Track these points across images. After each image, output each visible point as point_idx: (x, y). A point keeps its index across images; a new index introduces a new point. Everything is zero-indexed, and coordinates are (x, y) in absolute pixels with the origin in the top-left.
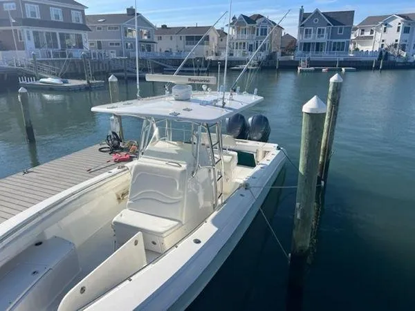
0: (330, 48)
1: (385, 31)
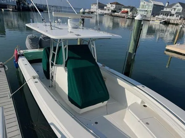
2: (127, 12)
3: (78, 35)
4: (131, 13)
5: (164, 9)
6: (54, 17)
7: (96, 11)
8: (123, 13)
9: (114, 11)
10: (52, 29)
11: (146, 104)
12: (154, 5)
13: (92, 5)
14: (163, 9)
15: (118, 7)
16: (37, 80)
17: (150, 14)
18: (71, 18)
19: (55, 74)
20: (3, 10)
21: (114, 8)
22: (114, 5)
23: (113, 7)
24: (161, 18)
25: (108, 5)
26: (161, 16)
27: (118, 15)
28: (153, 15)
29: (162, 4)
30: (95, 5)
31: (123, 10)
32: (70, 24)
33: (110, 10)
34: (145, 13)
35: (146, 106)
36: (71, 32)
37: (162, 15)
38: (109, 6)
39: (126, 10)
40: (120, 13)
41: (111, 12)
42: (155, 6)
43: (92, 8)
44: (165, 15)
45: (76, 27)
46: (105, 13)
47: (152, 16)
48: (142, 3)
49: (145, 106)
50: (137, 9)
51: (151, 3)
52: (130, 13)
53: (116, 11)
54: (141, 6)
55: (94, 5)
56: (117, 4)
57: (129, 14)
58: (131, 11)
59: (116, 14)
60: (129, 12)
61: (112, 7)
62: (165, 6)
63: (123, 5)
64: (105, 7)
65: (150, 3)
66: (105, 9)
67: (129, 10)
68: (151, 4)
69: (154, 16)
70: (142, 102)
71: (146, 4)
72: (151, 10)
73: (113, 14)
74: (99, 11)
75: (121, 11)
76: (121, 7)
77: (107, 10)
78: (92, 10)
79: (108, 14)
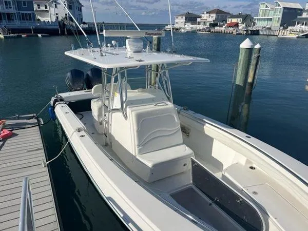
0: (20, 18)
1: (56, 7)
2: (237, 25)
3: (140, 61)
4: (244, 26)
5: (304, 13)
6: (105, 37)
7: (183, 26)
8: (230, 26)
9: (214, 25)
10: (102, 56)
11: (254, 166)
12: (284, 8)
13: (177, 18)
14: (301, 14)
15: (220, 18)
16: (83, 133)
17: (279, 24)
18: (129, 38)
19: (111, 125)
21: (214, 19)
22: (214, 15)
23: (212, 18)
24: (298, 30)
25: (203, 15)
26: (298, 27)
27: (220, 31)
28: (284, 26)
29: (298, 6)
30: (182, 18)
31: (229, 21)
32: (129, 47)
33: (208, 24)
34: (268, 24)
35: (255, 168)
36: (130, 58)
37: (299, 25)
38: (205, 16)
39: (234, 20)
40: (224, 26)
41: (209, 26)
42: (286, 11)
43: (177, 23)
44: (305, 25)
45: (139, 50)
46: (198, 28)
47: (282, 28)
48: (262, 8)
49: (252, 168)
50: (255, 18)
51: (279, 5)
52: (242, 26)
53: (218, 24)
54: (261, 13)
55: (180, 18)
56: (218, 12)
57: (240, 28)
58: (243, 23)
59: (217, 28)
60: (239, 25)
61: (209, 17)
62: (304, 9)
63: (229, 13)
64: (199, 20)
65: (276, 6)
66: (199, 22)
67: (239, 20)
68: (278, 7)
69: (285, 28)
70: (248, 162)
71: (269, 8)
72: (279, 18)
73: (212, 30)
74: (189, 27)
75: (226, 23)
76: (226, 16)
77: (202, 23)
78: (177, 26)
79: (203, 30)
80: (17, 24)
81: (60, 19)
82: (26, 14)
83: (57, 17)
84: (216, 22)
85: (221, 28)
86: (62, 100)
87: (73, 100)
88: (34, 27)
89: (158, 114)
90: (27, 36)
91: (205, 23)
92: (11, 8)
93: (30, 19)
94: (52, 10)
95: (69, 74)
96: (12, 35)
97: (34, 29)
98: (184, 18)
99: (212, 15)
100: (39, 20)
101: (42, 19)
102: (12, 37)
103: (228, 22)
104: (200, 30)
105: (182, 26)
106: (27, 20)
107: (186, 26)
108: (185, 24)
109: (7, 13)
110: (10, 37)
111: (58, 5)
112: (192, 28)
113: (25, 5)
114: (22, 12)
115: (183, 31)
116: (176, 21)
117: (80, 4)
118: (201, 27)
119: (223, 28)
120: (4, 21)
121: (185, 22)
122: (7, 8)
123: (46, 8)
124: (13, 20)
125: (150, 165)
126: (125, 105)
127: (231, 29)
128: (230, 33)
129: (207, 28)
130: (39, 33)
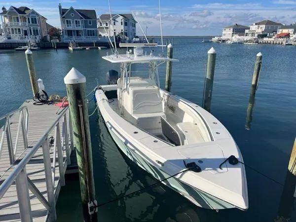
0: (86, 34)
1: (114, 24)
2: (288, 35)
4: (295, 36)
7: (230, 38)
8: (280, 37)
9: (262, 36)
13: (225, 30)
15: (270, 28)
20: (99, 48)
21: (263, 30)
22: (263, 27)
23: (261, 29)
25: (251, 27)
27: (269, 42)
30: (230, 30)
31: (280, 31)
32: (135, 53)
33: (256, 35)
38: (253, 28)
39: (285, 31)
40: (274, 37)
41: (257, 37)
43: (225, 35)
45: (140, 54)
46: (245, 39)
52: (293, 37)
53: (267, 35)
55: (227, 30)
56: (268, 23)
57: (291, 38)
58: (294, 33)
59: (265, 39)
60: (291, 35)
61: (258, 28)
63: (280, 24)
64: (247, 31)
66: (247, 33)
67: (291, 31)
73: (260, 41)
74: (236, 38)
75: (276, 34)
76: (277, 27)
77: (250, 35)
78: (223, 38)
79: (250, 41)
80: (84, 39)
81: (117, 34)
82: (91, 31)
83: (115, 33)
84: (265, 33)
85: (270, 39)
86: (100, 88)
87: (108, 90)
88: (96, 41)
89: (146, 92)
90: (90, 48)
91: (253, 34)
92: (79, 26)
93: (94, 35)
94: (111, 27)
95: (108, 73)
96: (78, 48)
97: (95, 43)
98: (232, 29)
99: (261, 26)
100: (100, 35)
101: (103, 35)
102: (79, 50)
103: (278, 33)
104: (247, 41)
105: (228, 38)
106: (91, 35)
107: (233, 37)
108: (233, 36)
109: (77, 31)
110: (77, 50)
111: (116, 23)
112: (239, 39)
113: (90, 23)
114: (87, 29)
115: (229, 42)
116: (223, 33)
117: (135, 21)
118: (249, 38)
119: (272, 39)
120: (74, 37)
121: (233, 34)
122: (77, 26)
123: (107, 25)
124: (80, 35)
125: (137, 118)
126: (128, 86)
127: (281, 40)
128: (279, 44)
129: (255, 39)
130: (99, 46)
